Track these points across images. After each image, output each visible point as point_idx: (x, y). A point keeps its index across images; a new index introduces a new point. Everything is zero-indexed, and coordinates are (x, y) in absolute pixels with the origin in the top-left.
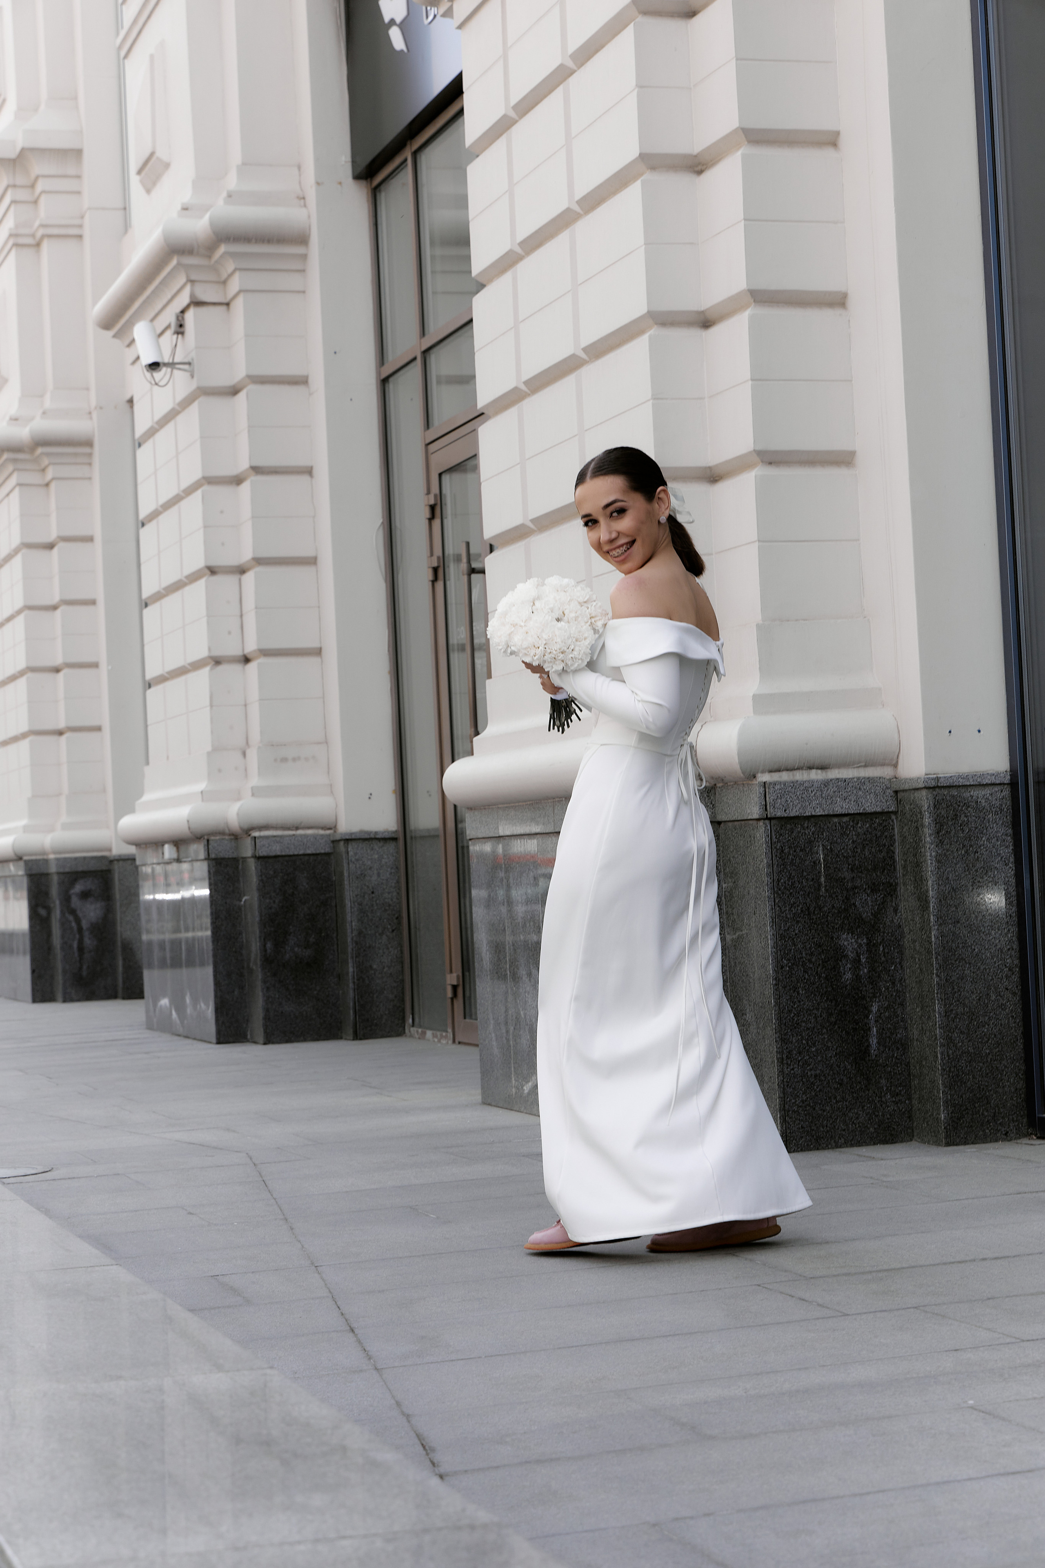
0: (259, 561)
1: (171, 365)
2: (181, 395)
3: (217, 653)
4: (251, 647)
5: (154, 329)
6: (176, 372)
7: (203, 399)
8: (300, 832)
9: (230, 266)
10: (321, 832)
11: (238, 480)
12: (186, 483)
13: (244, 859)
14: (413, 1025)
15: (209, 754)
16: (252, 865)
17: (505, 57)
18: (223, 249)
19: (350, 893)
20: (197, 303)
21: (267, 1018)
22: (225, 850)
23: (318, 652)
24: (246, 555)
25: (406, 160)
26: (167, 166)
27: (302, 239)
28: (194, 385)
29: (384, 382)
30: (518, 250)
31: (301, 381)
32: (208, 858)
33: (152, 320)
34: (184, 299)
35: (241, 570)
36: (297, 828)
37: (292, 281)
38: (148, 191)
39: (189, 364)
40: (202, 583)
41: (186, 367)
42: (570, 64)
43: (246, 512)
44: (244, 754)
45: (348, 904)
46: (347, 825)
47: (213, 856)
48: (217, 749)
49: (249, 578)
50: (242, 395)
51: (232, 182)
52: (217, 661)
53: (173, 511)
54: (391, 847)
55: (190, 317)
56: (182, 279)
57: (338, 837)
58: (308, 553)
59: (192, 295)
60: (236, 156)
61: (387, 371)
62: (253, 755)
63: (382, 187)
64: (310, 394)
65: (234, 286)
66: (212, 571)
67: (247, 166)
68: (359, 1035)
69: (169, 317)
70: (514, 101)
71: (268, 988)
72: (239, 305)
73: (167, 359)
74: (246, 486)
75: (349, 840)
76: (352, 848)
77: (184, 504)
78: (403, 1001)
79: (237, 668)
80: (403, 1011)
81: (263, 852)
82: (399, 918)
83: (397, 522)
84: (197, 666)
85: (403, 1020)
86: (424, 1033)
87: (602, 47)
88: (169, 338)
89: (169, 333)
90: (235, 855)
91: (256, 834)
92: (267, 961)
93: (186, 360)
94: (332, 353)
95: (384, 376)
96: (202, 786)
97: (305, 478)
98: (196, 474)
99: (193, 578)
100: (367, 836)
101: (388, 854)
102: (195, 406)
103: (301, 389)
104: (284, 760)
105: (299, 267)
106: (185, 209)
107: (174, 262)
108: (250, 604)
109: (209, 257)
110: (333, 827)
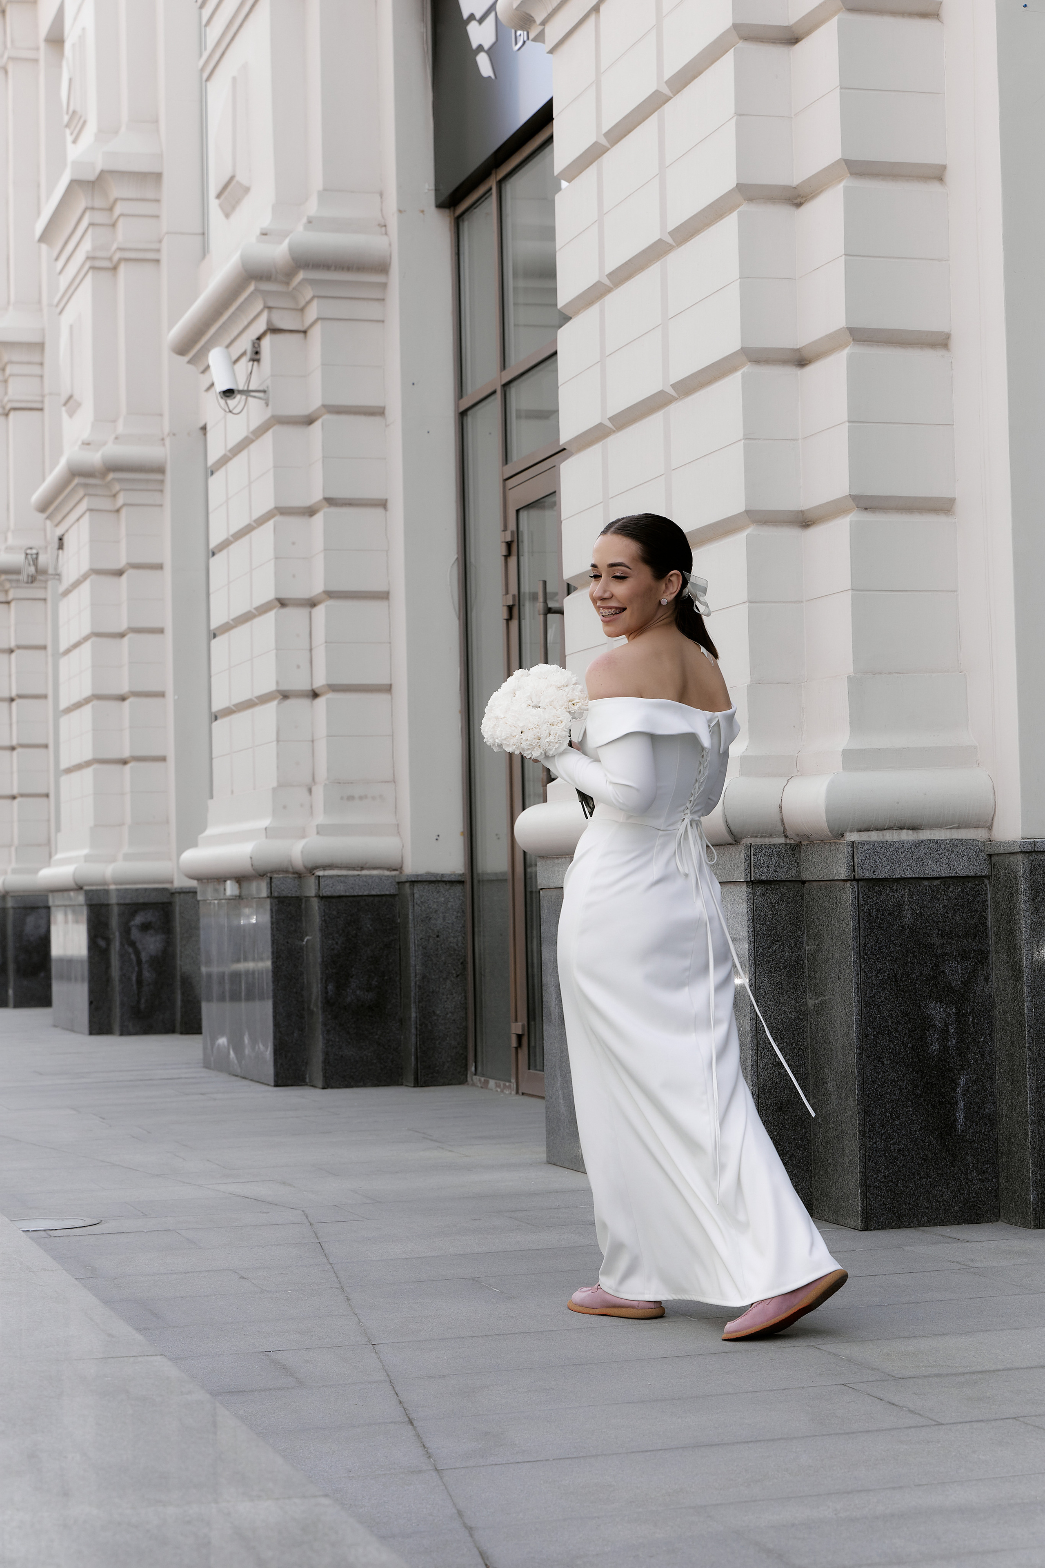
0: (330, 595)
1: (246, 392)
2: (255, 423)
3: (285, 687)
4: (320, 681)
5: (230, 356)
6: (250, 399)
7: (276, 428)
8: (365, 872)
9: (308, 293)
10: (387, 873)
11: (310, 512)
12: (257, 514)
13: (308, 898)
14: (475, 1074)
15: (274, 789)
16: (315, 904)
17: (598, 83)
18: (301, 275)
19: (414, 936)
20: (273, 330)
21: (326, 1062)
22: (288, 888)
23: (388, 689)
24: (317, 588)
25: (490, 189)
26: (247, 190)
27: (382, 267)
28: (268, 413)
29: (463, 415)
30: (607, 282)
31: (378, 412)
32: (271, 896)
33: (228, 347)
34: (260, 326)
35: (312, 604)
36: (362, 869)
37: (371, 310)
38: (227, 216)
39: (264, 391)
40: (271, 615)
41: (261, 395)
42: (666, 90)
43: (319, 543)
44: (310, 791)
45: (412, 946)
46: (413, 867)
47: (275, 894)
48: (283, 785)
49: (320, 612)
50: (317, 425)
51: (312, 208)
52: (285, 696)
53: (245, 540)
54: (457, 890)
55: (266, 344)
56: (259, 306)
57: (403, 879)
58: (381, 587)
59: (269, 322)
60: (317, 182)
61: (465, 404)
62: (319, 792)
63: (465, 216)
64: (387, 426)
65: (312, 313)
66: (282, 603)
67: (328, 192)
68: (420, 1082)
69: (245, 344)
70: (606, 128)
71: (328, 1031)
72: (316, 333)
73: (241, 386)
74: (319, 518)
75: (414, 882)
76: (418, 890)
77: (254, 534)
78: (466, 1048)
79: (306, 702)
80: (466, 1058)
81: (326, 892)
82: (464, 963)
83: (472, 559)
84: (264, 699)
85: (466, 1067)
86: (487, 1082)
87: (700, 73)
88: (244, 365)
89: (244, 360)
90: (298, 894)
91: (320, 873)
92: (328, 1003)
93: (261, 388)
94: (410, 384)
95: (462, 409)
96: (266, 822)
97: (380, 511)
98: (269, 504)
99: (263, 609)
100: (433, 879)
101: (455, 897)
102: (268, 436)
103: (377, 420)
104: (351, 798)
105: (379, 297)
106: (264, 234)
107: (252, 288)
108: (320, 636)
109: (288, 284)
110: (399, 869)
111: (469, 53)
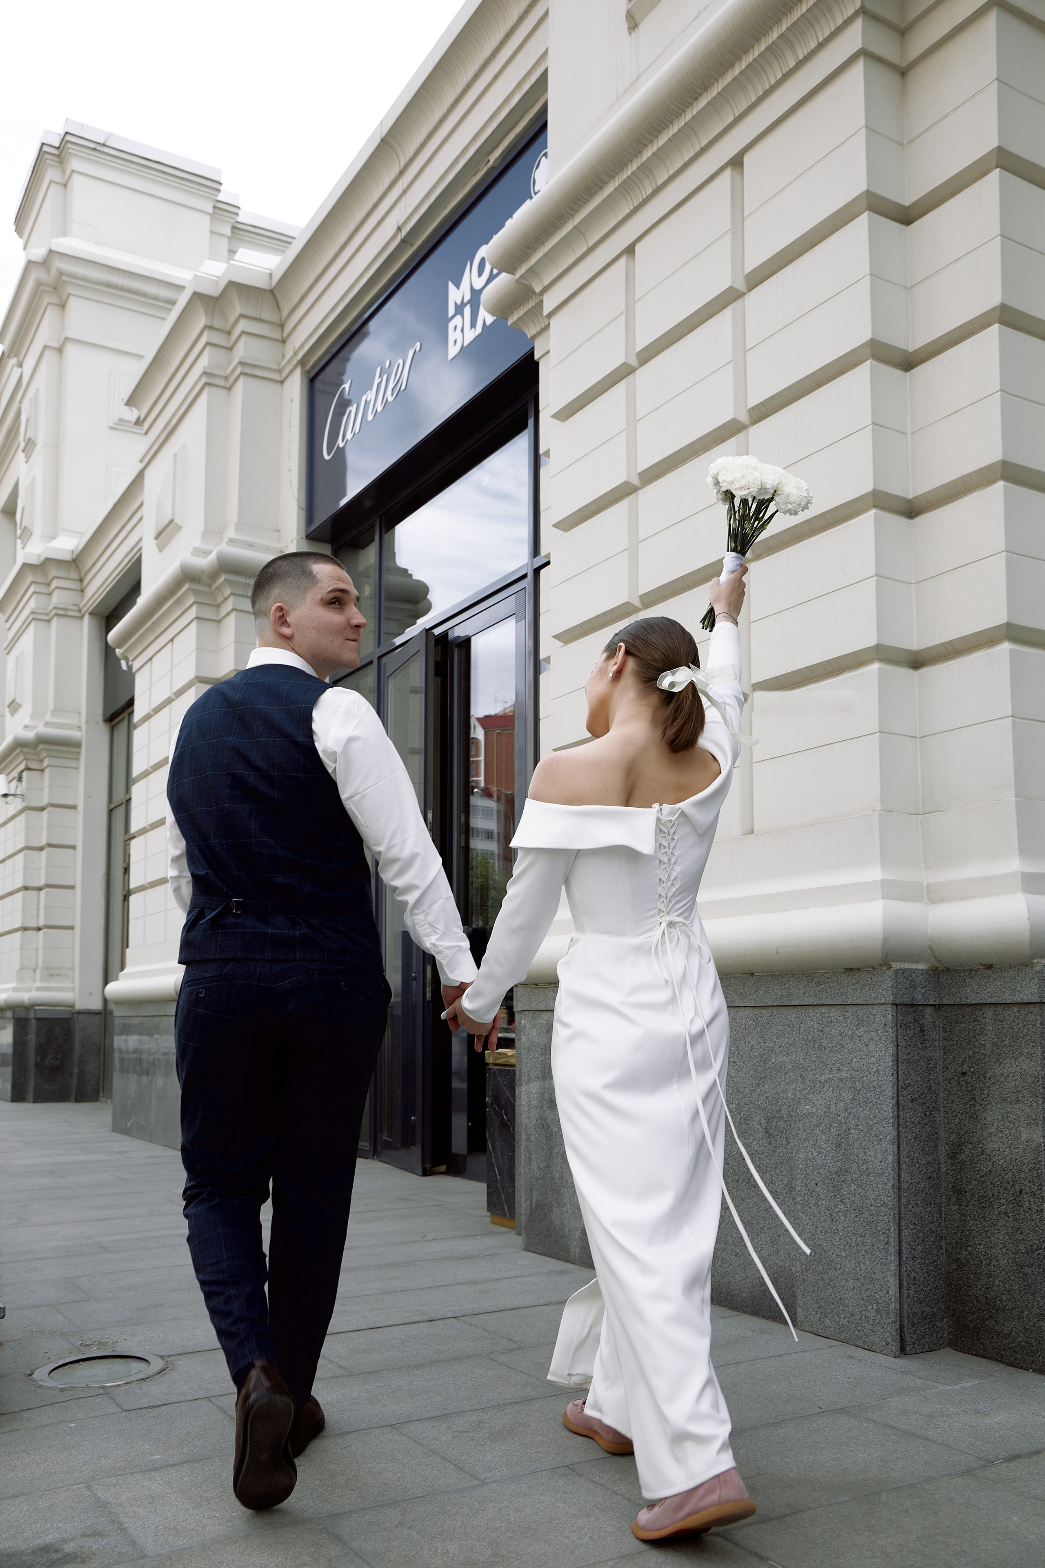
0: (48, 886)
1: (14, 795)
2: (19, 808)
3: (26, 925)
4: (41, 924)
5: (8, 779)
6: (16, 799)
7: (27, 812)
8: (57, 1008)
9: (44, 754)
10: (67, 1009)
11: (41, 849)
12: (18, 847)
13: (30, 1019)
14: (103, 1097)
15: (18, 971)
16: (34, 1022)
17: (150, 688)
18: (41, 746)
19: (78, 1037)
20: (28, 769)
21: (35, 1091)
22: (22, 1014)
23: (72, 928)
24: (42, 883)
25: (124, 717)
26: (20, 706)
27: (78, 745)
28: (24, 805)
29: (110, 811)
30: (150, 770)
31: (74, 807)
32: (13, 1018)
33: (7, 775)
34: (22, 766)
35: (40, 889)
36: (56, 1006)
37: (73, 764)
38: (12, 715)
39: (22, 795)
40: (21, 893)
41: (20, 796)
42: (173, 697)
43: (43, 863)
44: (35, 971)
45: (77, 1041)
46: (79, 1006)
47: (16, 1017)
48: (22, 968)
49: (43, 893)
50: (46, 811)
51: (48, 718)
52: (25, 929)
53: (11, 859)
54: (98, 1017)
55: (25, 774)
56: (22, 758)
57: (74, 1011)
58: (71, 883)
59: (26, 765)
60: (51, 707)
61: (112, 806)
62: (38, 971)
63: (116, 726)
64: (77, 813)
65: (46, 762)
66: (26, 888)
67: (56, 711)
68: (77, 1101)
69: (15, 774)
70: (153, 707)
71: (37, 1078)
72: (47, 771)
73: (12, 792)
74: (44, 852)
75: (80, 1013)
76: (81, 1017)
77: (16, 857)
78: (99, 1086)
79: (34, 932)
80: (99, 1090)
81: (39, 1016)
82: (100, 1049)
83: (112, 873)
84: (16, 930)
85: (98, 1095)
86: (107, 1101)
87: (185, 692)
88: (15, 782)
89: (15, 780)
90: (24, 1016)
91: (36, 1008)
92: (37, 1065)
93: (22, 793)
94: (88, 797)
95: (111, 808)
96: (13, 985)
97: (72, 850)
98: (22, 845)
99: (18, 890)
100: (87, 1011)
101: (98, 1020)
102: (24, 815)
103: (73, 811)
104: (52, 975)
105: (76, 757)
106: (26, 727)
107: (18, 750)
108: (42, 904)
109: (35, 749)
110: (73, 1006)
111: (118, 661)
